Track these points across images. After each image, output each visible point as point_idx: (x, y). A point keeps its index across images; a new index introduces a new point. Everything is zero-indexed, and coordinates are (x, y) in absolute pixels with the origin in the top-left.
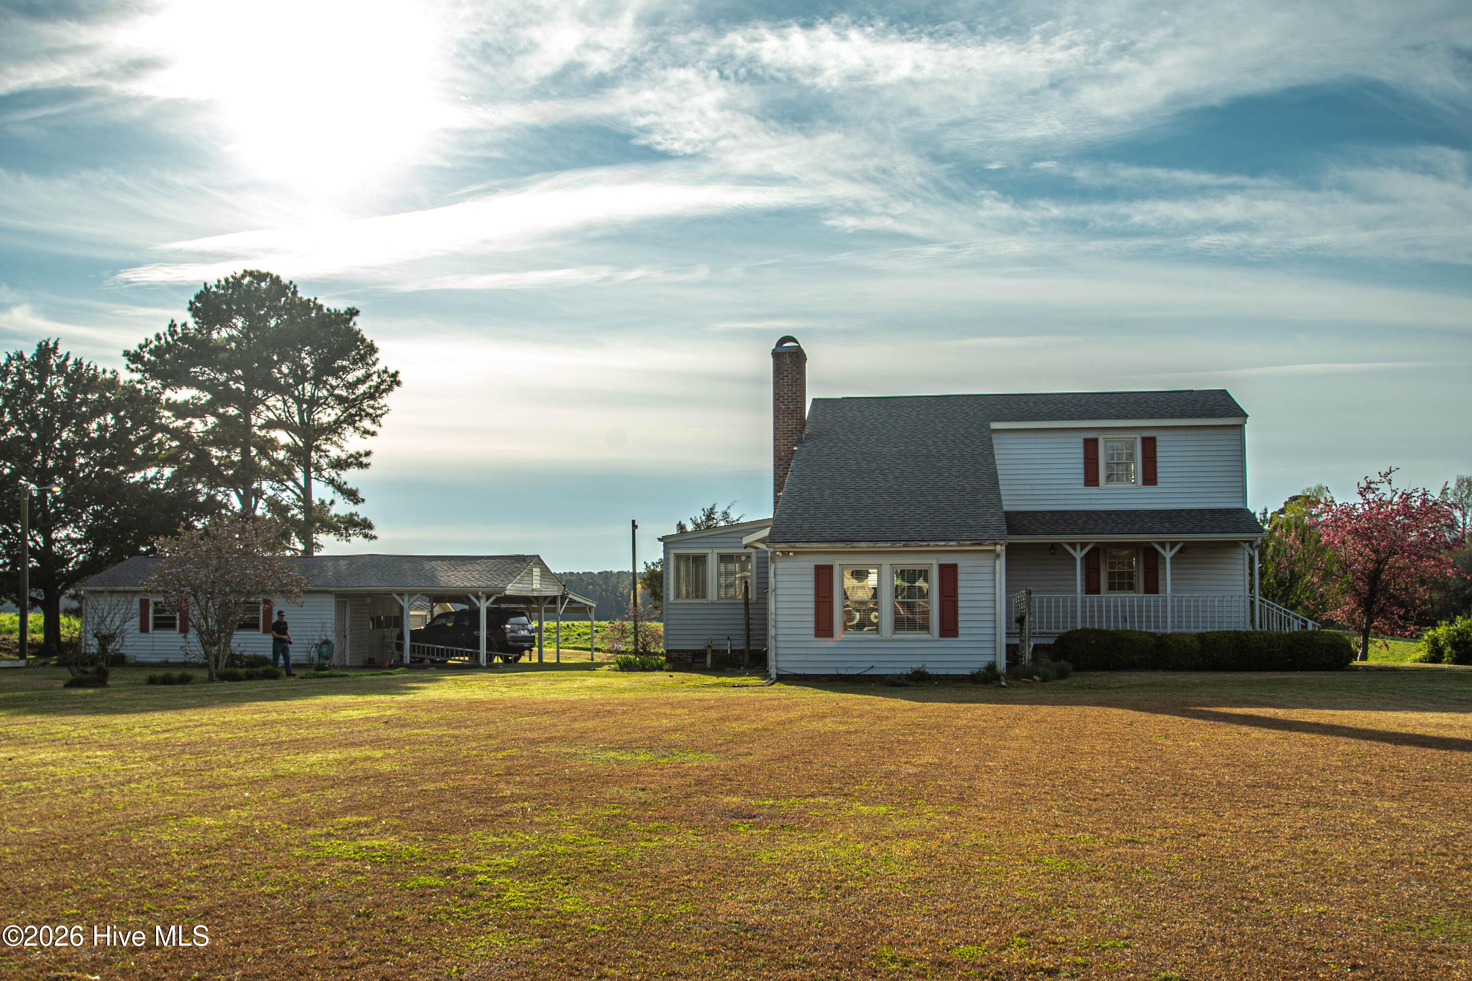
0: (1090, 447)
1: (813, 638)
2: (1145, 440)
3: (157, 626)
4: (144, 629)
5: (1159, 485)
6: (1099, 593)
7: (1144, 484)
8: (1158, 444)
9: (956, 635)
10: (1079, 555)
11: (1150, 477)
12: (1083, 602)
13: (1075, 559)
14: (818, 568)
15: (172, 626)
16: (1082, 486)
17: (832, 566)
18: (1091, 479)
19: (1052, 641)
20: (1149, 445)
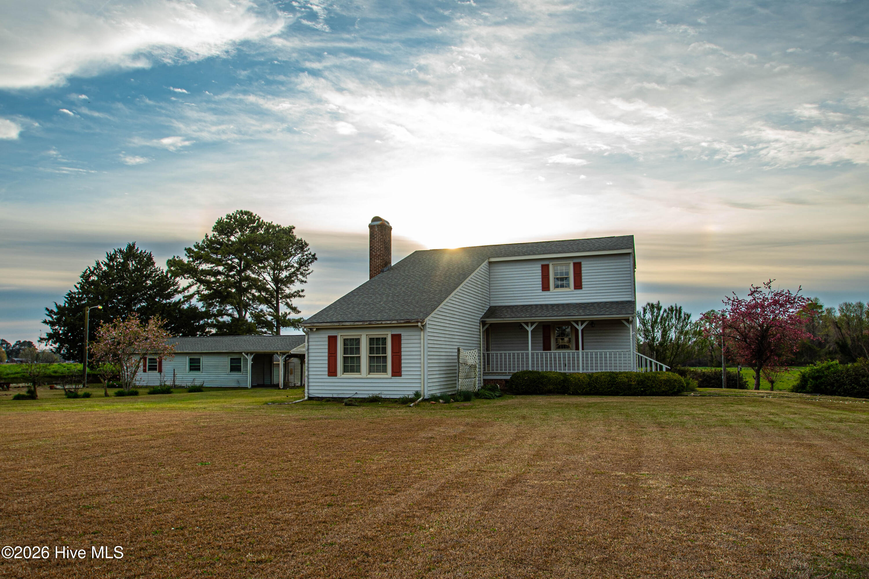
0: (545, 269)
1: (327, 377)
2: (575, 264)
3: (150, 369)
4: (145, 371)
5: (583, 289)
6: (550, 350)
7: (575, 289)
8: (583, 266)
9: (400, 375)
10: (530, 329)
11: (578, 286)
12: (533, 354)
13: (528, 331)
14: (329, 337)
15: (156, 369)
16: (541, 291)
17: (336, 336)
18: (546, 287)
19: (508, 378)
20: (578, 267)
